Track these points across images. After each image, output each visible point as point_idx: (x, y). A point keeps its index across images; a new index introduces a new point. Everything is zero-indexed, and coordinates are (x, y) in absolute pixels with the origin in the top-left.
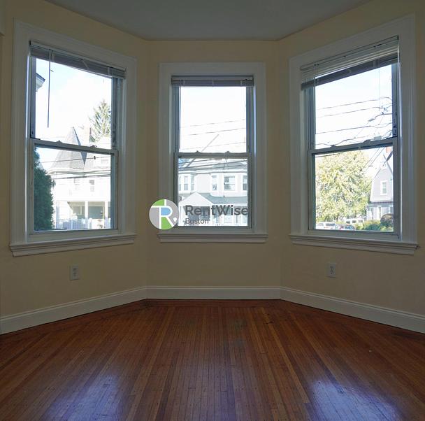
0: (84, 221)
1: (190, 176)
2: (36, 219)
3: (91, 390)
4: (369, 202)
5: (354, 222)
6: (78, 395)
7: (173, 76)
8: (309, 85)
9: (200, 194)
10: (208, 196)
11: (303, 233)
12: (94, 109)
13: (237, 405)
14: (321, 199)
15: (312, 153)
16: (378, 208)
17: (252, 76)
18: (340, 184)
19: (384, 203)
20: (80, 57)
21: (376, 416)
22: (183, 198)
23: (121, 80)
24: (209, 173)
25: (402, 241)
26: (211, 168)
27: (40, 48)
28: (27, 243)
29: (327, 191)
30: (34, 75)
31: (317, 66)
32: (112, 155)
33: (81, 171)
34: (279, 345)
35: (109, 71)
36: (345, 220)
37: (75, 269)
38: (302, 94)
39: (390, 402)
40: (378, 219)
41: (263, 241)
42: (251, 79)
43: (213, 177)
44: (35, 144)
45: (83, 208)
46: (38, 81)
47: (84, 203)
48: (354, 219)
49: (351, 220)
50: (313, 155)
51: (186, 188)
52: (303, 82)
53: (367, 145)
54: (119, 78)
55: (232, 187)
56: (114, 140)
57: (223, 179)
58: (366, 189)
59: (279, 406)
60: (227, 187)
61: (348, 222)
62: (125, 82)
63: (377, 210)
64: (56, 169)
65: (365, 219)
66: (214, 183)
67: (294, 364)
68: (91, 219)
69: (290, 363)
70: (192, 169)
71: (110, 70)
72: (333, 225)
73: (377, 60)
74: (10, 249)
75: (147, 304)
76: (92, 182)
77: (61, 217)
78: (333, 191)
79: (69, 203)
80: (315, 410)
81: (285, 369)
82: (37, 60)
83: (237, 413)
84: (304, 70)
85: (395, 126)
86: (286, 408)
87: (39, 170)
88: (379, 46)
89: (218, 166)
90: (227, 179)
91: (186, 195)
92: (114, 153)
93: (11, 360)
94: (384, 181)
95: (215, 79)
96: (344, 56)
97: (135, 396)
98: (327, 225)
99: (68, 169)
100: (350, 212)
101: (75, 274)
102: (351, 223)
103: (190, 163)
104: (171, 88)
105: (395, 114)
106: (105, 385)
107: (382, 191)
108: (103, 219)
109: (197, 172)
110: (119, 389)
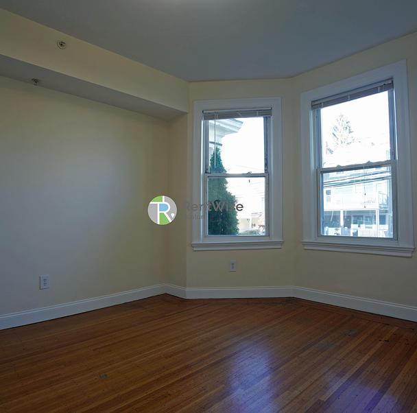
17: (392, 78)
20: (237, 110)
27: (209, 113)
28: (201, 242)
37: (233, 264)
42: (390, 82)
44: (208, 177)
56: (266, 165)
74: (193, 246)
92: (265, 176)
101: (233, 268)
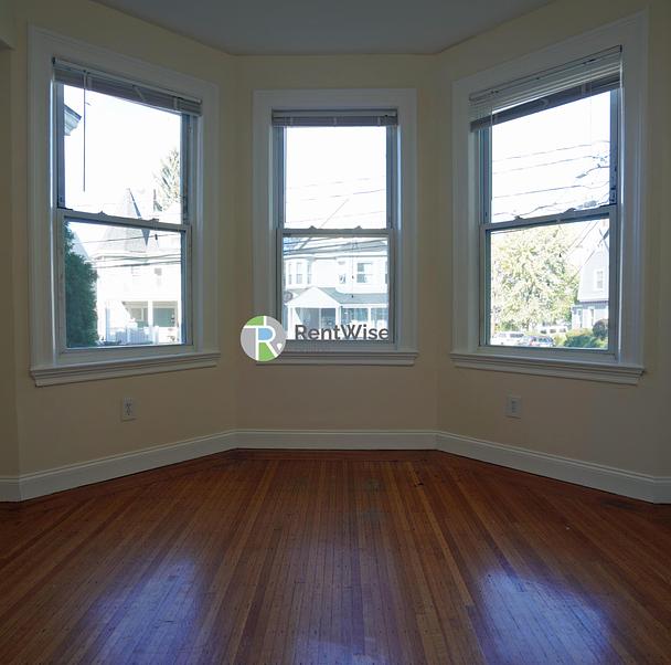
0: (146, 331)
1: (305, 262)
2: (69, 330)
3: (150, 585)
4: (576, 302)
5: (552, 331)
6: (132, 592)
7: (274, 111)
8: (483, 124)
9: (321, 289)
10: (333, 293)
11: (471, 350)
12: (162, 161)
13: (366, 608)
14: (502, 298)
15: (487, 229)
16: (589, 311)
17: (396, 110)
18: (532, 273)
19: (598, 304)
20: (133, 82)
21: (571, 627)
22: (295, 295)
23: (195, 117)
24: (335, 258)
25: (620, 364)
26: (336, 251)
27: (69, 69)
28: (54, 366)
29: (511, 285)
30: (61, 108)
31: (496, 93)
32: (183, 232)
33: (141, 255)
34: (432, 518)
35: (175, 103)
36: (540, 327)
37: (128, 405)
38: (472, 137)
39: (594, 605)
40: (589, 327)
41: (411, 362)
42: (394, 115)
43: (340, 263)
44: (65, 217)
45: (146, 310)
46: (68, 118)
47: (146, 303)
48: (553, 327)
49: (548, 329)
50: (488, 232)
51: (299, 281)
52: (473, 119)
53: (570, 217)
54: (191, 114)
55: (368, 278)
56: (185, 210)
57: (356, 267)
58: (572, 282)
59: (428, 610)
60: (361, 279)
61: (544, 332)
62: (200, 120)
63: (587, 312)
64: (103, 252)
65: (570, 327)
66: (342, 274)
67: (453, 548)
68: (157, 327)
69: (447, 546)
70: (309, 251)
71: (178, 103)
72: (521, 336)
73: (587, 84)
74: (31, 375)
75: (238, 456)
76: (158, 272)
77: (112, 325)
78: (521, 285)
79: (124, 303)
80: (480, 615)
81: (440, 556)
82: (65, 86)
83: (365, 620)
84: (476, 99)
85: (614, 188)
86: (438, 613)
87: (73, 254)
88: (590, 61)
89: (346, 247)
90: (361, 267)
91: (300, 292)
92: (185, 229)
93: (35, 540)
94: (600, 270)
95: (339, 114)
96: (537, 79)
97: (214, 593)
98: (512, 336)
99: (122, 252)
100: (548, 316)
101: (128, 412)
102: (548, 331)
103: (306, 242)
104: (271, 128)
105: (615, 169)
106: (172, 578)
107: (595, 284)
108: (175, 328)
109: (316, 255)
110: (193, 582)
